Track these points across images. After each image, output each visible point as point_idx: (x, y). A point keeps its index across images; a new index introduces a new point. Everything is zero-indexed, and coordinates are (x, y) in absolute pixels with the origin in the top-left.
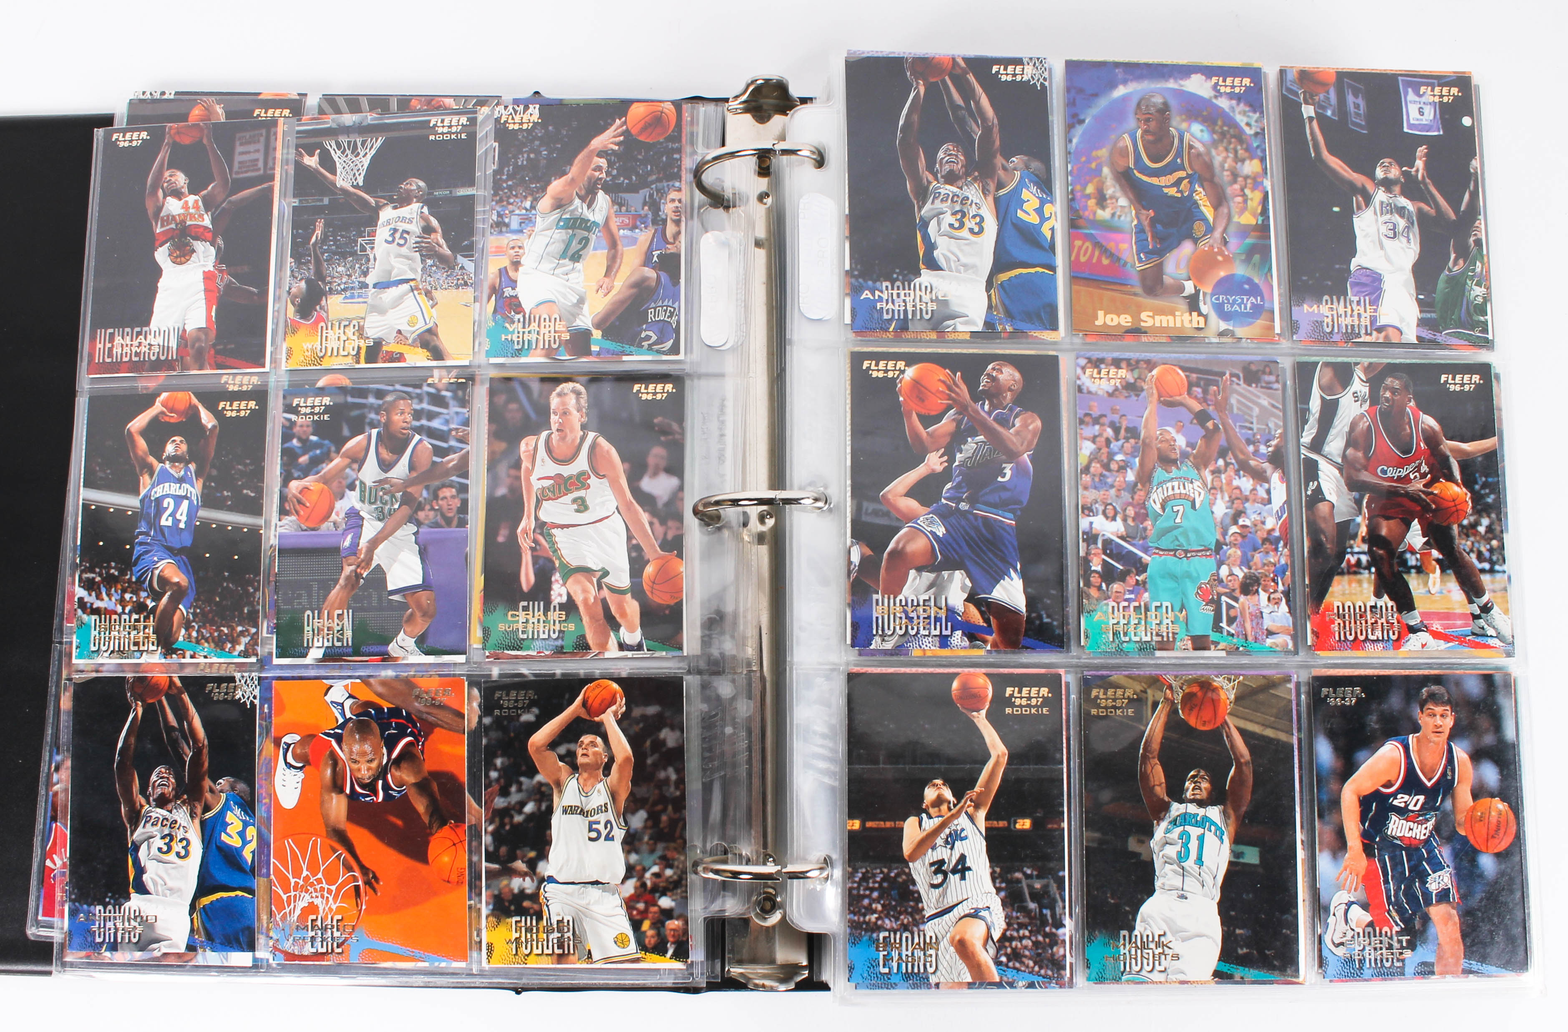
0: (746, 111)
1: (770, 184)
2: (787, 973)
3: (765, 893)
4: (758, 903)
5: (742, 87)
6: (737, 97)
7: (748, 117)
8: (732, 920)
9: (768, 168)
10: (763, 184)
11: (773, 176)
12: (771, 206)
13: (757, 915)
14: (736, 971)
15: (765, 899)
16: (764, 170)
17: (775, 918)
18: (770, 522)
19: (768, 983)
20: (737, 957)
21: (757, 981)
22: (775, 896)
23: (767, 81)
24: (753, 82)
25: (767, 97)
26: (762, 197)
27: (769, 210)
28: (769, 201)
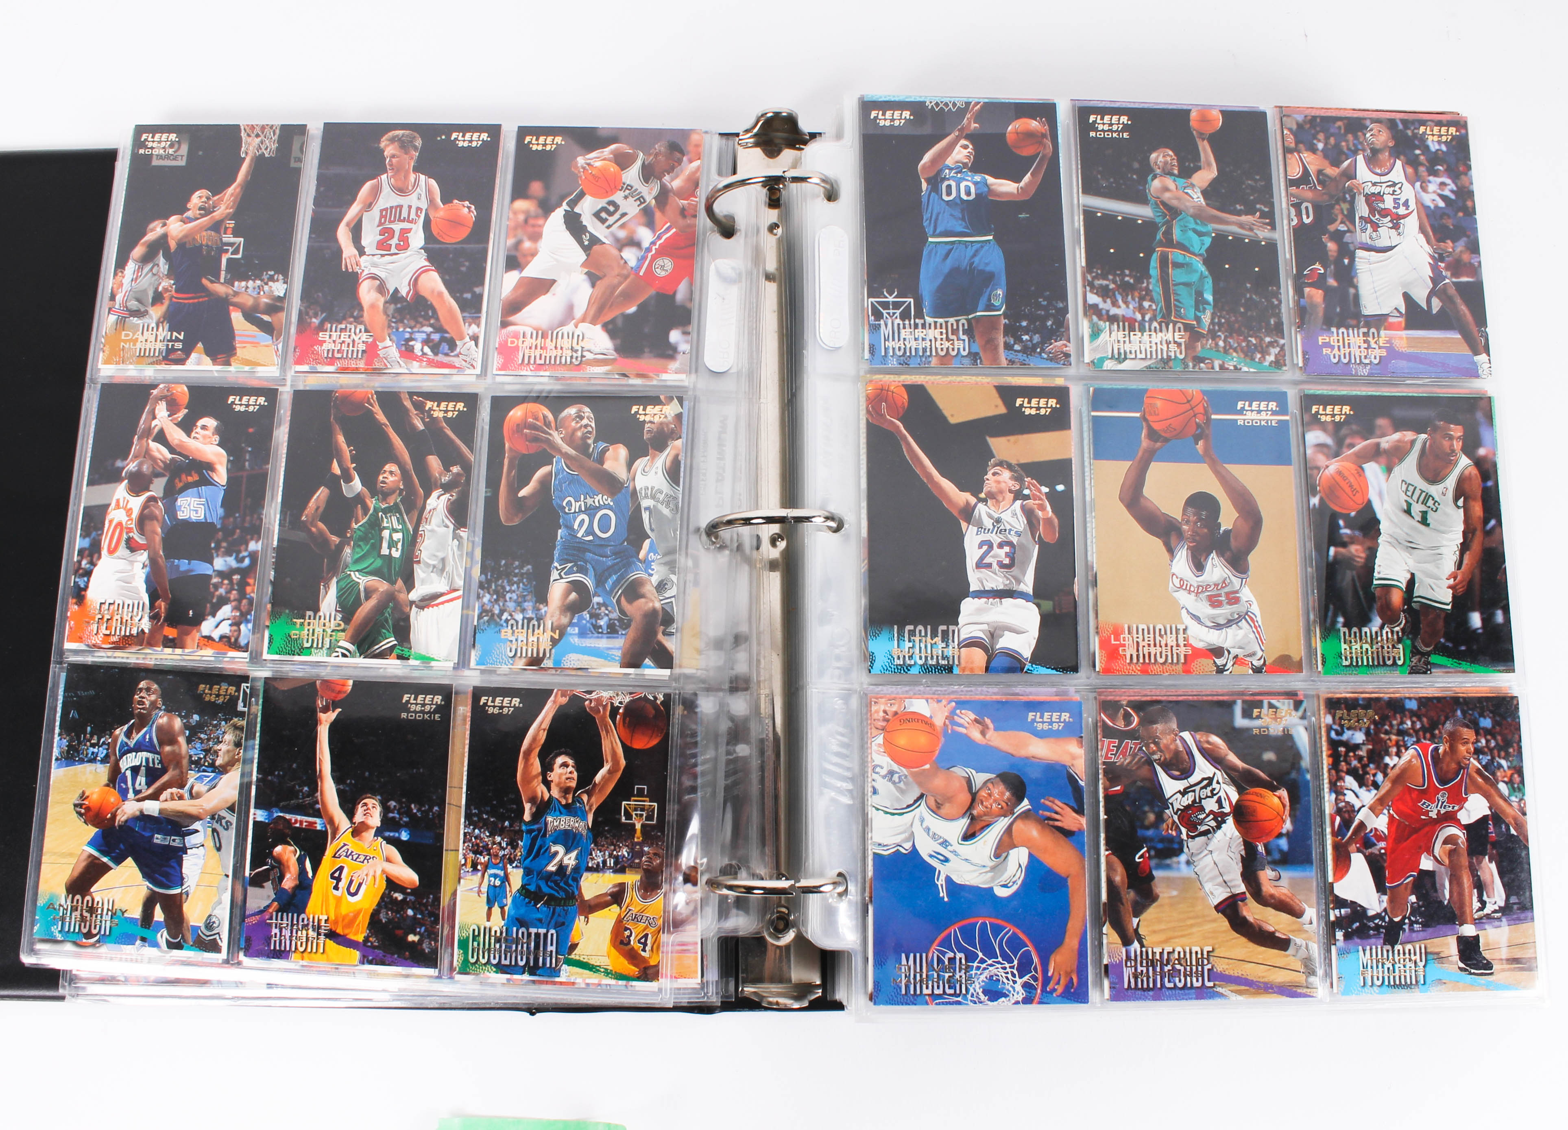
0: (756, 145)
1: (780, 216)
2: (802, 990)
3: (778, 912)
4: (772, 923)
5: (752, 121)
6: (747, 131)
7: (758, 150)
8: (744, 940)
9: (778, 200)
10: (773, 215)
11: (783, 207)
12: (782, 236)
13: (771, 935)
14: (749, 990)
15: (778, 918)
16: (774, 202)
17: (790, 936)
18: (782, 545)
19: (782, 1000)
20: (751, 976)
21: (771, 999)
22: (789, 914)
23: (777, 114)
24: (762, 116)
25: (778, 131)
26: (772, 228)
27: (779, 241)
28: (779, 231)
